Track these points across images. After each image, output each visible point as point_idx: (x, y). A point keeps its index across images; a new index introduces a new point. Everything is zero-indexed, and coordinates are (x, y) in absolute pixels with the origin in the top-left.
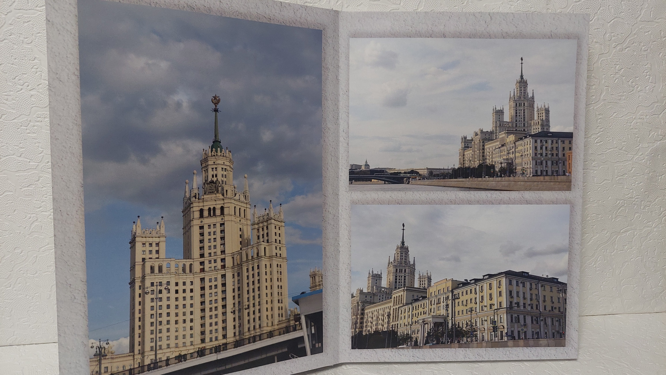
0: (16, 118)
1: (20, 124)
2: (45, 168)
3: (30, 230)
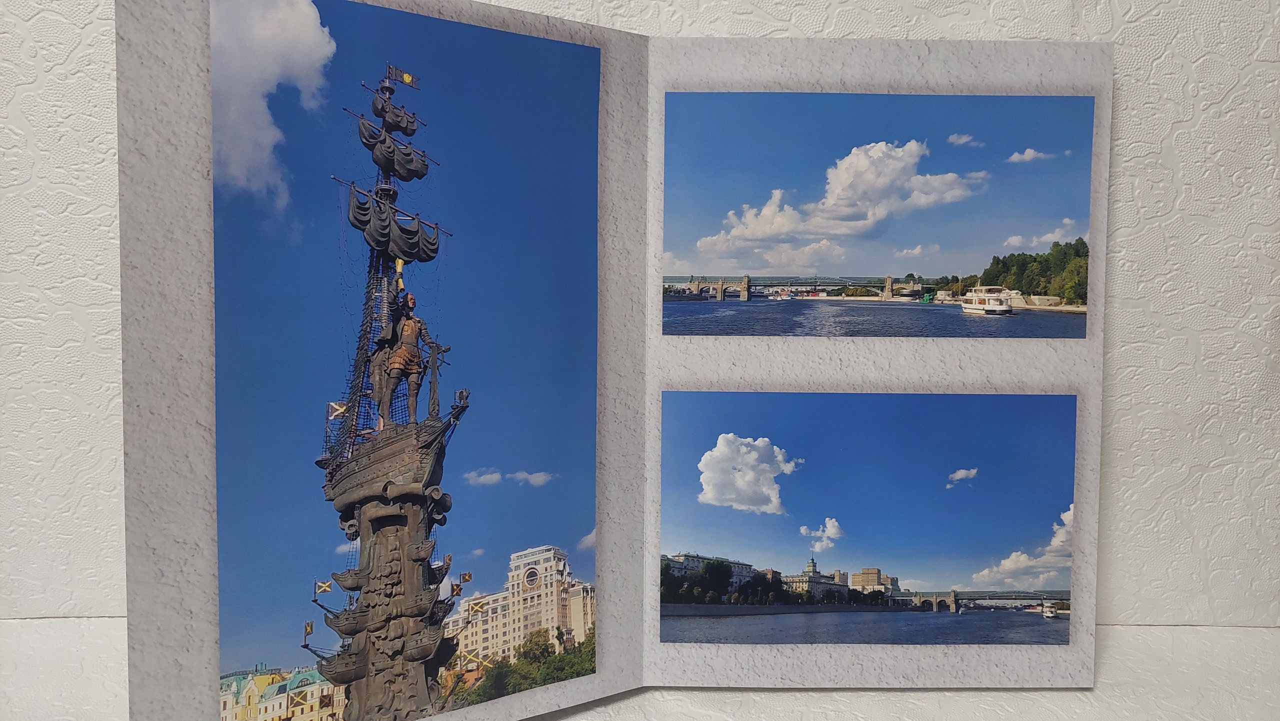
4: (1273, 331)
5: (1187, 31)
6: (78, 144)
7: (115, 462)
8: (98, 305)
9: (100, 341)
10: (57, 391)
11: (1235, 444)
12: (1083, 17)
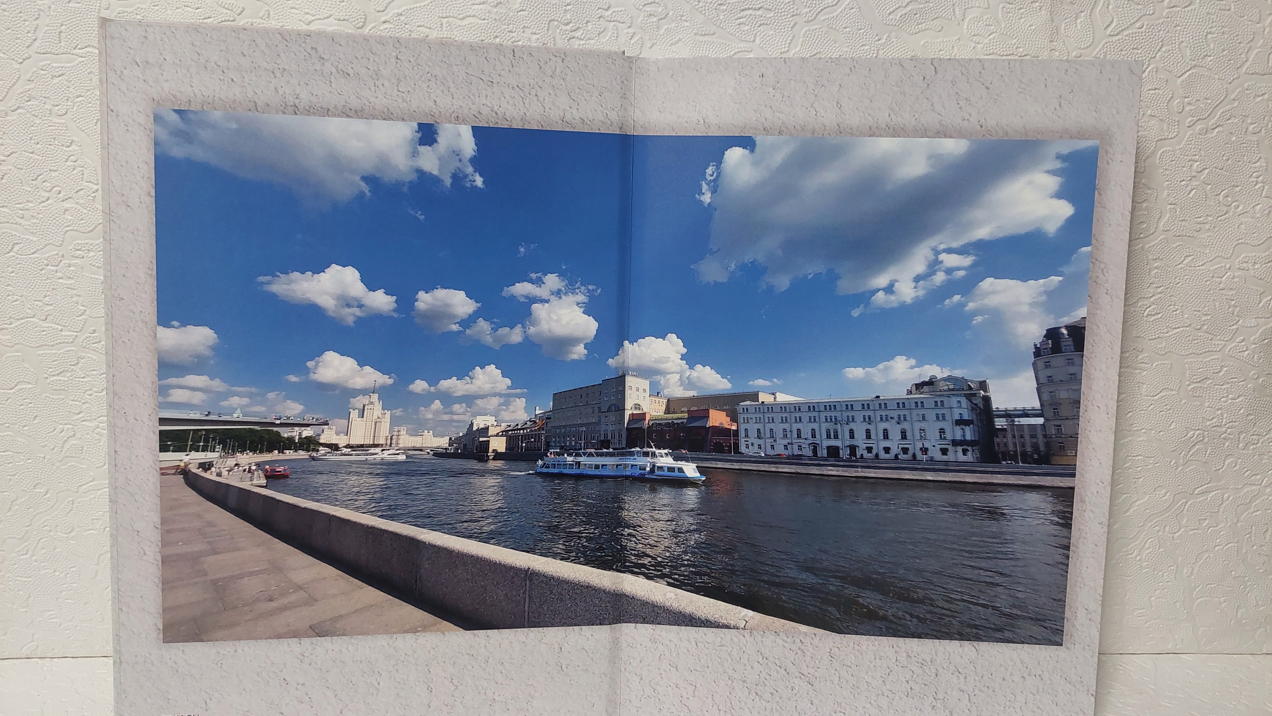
0: (38, 250)
1: (46, 262)
2: (88, 342)
3: (62, 454)
4: (1262, 354)
5: (1172, 44)
6: (21, 183)
7: (72, 504)
8: (49, 346)
9: (51, 383)
10: (10, 433)
11: (1221, 470)
12: (1063, 32)
